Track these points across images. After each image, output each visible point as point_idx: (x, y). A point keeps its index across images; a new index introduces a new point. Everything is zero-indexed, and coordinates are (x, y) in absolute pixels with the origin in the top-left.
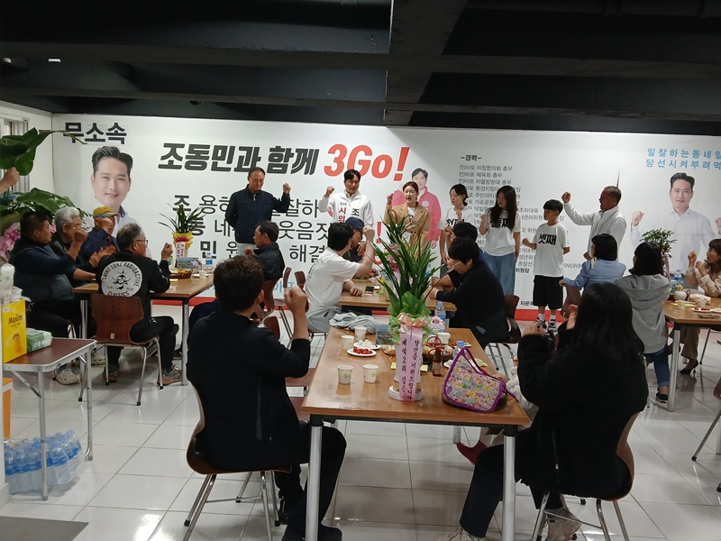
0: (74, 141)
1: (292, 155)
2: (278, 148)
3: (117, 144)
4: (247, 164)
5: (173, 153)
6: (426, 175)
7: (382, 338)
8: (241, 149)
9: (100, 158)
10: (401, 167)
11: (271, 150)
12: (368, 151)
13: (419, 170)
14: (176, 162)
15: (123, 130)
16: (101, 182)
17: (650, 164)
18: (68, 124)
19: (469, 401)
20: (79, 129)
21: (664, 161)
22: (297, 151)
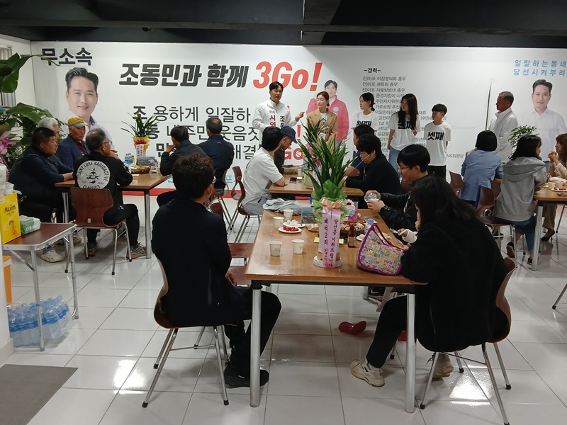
0: (50, 64)
1: (227, 72)
2: (215, 66)
3: (84, 65)
4: (190, 80)
5: (130, 72)
6: (336, 86)
7: (306, 219)
8: (185, 67)
9: (71, 78)
10: (315, 80)
11: (210, 67)
12: (289, 67)
13: (330, 82)
14: (133, 80)
15: (89, 54)
16: (74, 97)
17: (516, 73)
18: (44, 50)
19: (379, 267)
20: (54, 54)
21: (528, 70)
22: (231, 67)
